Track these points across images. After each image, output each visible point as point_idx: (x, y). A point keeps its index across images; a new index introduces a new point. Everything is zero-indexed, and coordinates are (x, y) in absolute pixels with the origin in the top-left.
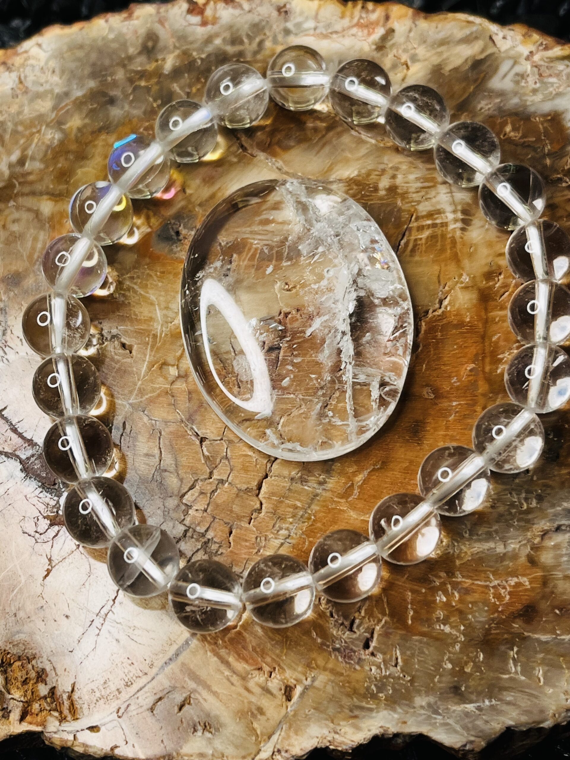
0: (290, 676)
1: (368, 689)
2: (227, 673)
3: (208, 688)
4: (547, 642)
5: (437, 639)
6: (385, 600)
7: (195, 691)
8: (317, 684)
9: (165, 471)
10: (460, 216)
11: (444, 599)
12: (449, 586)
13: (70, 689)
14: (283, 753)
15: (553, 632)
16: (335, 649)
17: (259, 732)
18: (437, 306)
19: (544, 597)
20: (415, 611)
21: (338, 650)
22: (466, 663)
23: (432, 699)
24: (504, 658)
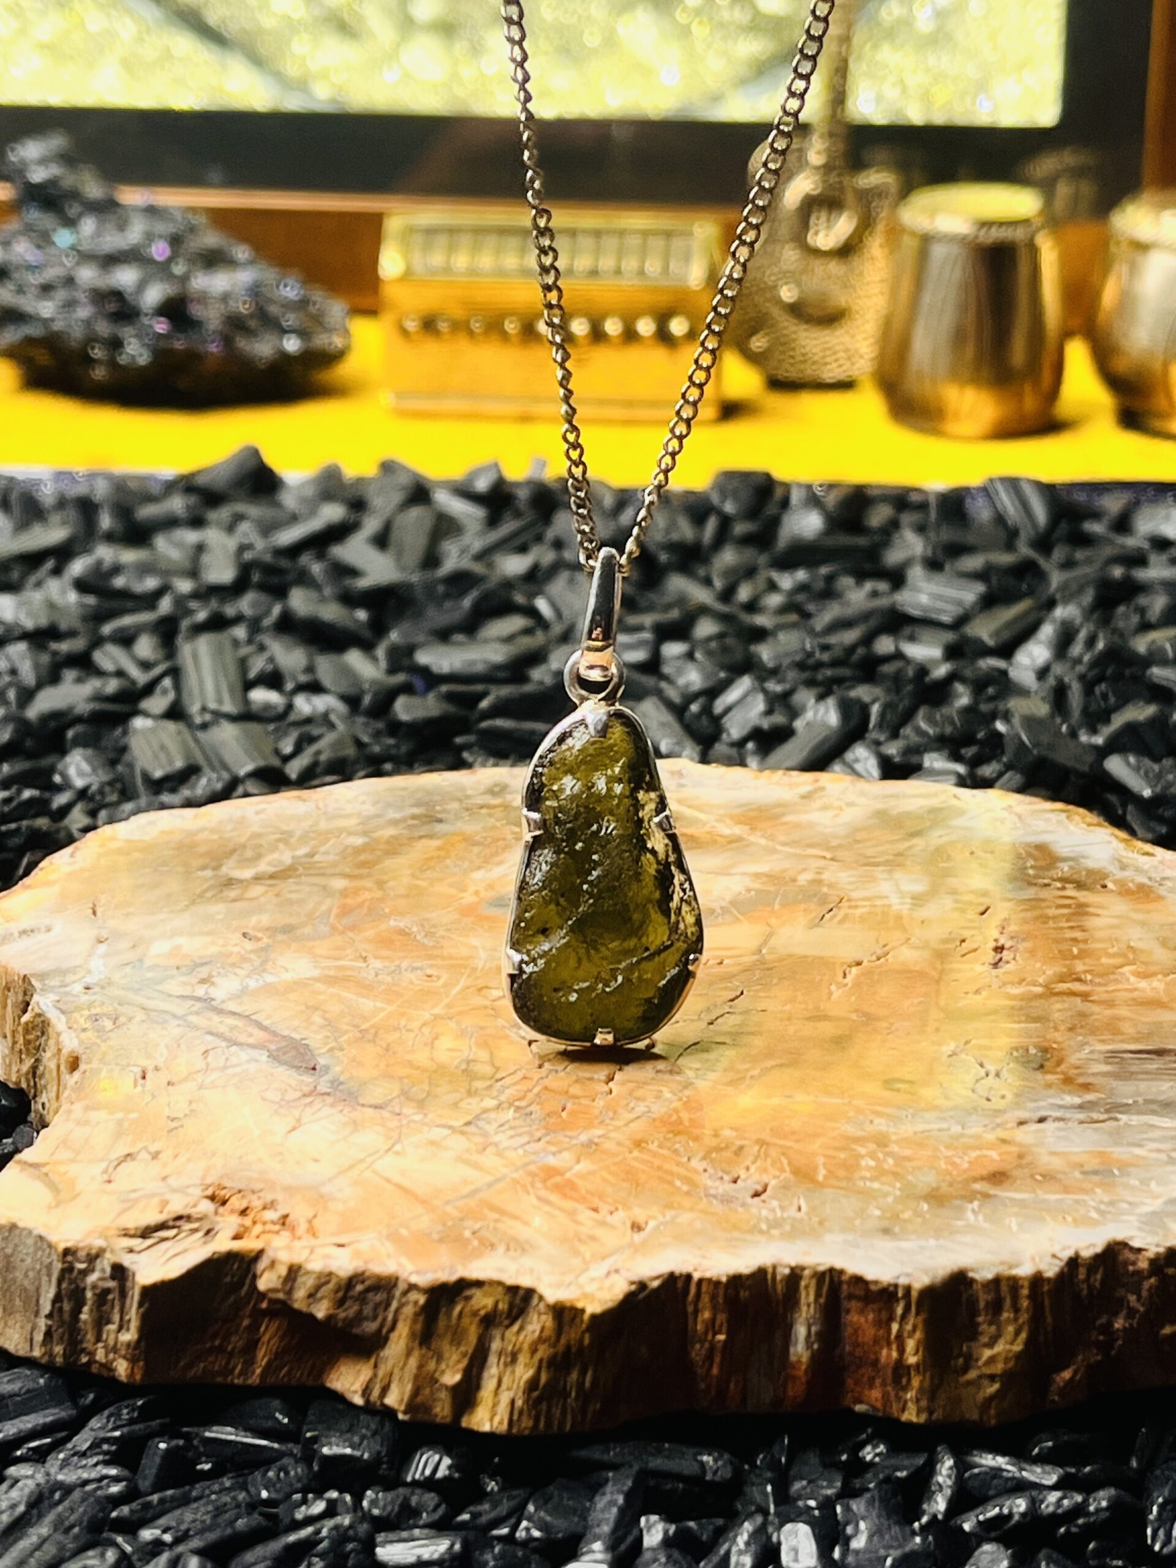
0: (639, 1214)
1: (754, 1226)
2: (547, 1208)
3: (516, 1218)
4: (1023, 1201)
5: (860, 1192)
6: (785, 1161)
7: (497, 1221)
8: (679, 1220)
9: (474, 1061)
10: (908, 900)
11: (872, 1163)
12: (881, 1156)
13: (310, 1214)
14: (623, 1272)
15: (1034, 1192)
16: (707, 1195)
17: (588, 1256)
18: (874, 958)
19: (1019, 1166)
20: (830, 1172)
21: (715, 1197)
22: (903, 1212)
23: (850, 1237)
24: (961, 1210)
